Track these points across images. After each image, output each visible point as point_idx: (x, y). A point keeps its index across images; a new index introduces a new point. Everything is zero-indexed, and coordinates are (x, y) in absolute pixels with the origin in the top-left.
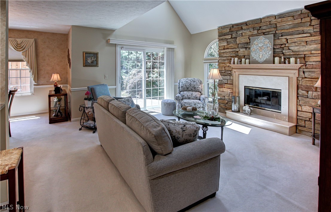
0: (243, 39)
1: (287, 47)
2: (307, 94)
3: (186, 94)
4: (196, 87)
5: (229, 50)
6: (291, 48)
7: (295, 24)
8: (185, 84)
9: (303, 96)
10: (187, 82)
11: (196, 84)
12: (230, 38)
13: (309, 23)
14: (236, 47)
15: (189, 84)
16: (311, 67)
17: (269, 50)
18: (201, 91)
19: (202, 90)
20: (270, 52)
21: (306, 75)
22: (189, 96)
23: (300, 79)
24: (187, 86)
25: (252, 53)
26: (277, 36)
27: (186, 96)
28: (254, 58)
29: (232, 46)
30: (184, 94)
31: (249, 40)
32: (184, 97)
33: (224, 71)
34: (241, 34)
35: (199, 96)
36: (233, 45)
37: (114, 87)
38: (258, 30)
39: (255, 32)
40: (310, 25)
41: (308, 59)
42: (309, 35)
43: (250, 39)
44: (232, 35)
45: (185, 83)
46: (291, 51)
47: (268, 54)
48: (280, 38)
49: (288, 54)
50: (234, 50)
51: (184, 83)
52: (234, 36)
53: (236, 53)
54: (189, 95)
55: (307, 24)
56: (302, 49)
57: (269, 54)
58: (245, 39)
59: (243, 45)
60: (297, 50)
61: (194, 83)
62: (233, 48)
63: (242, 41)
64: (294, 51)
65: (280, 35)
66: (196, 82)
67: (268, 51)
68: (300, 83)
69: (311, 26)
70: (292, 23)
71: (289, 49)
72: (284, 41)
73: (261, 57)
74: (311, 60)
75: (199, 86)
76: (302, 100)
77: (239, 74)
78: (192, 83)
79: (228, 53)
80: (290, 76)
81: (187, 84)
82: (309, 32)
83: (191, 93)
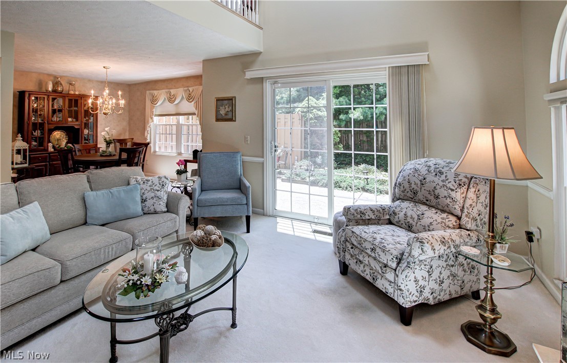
4: (442, 195)
8: (407, 178)
10: (414, 171)
11: (441, 184)
15: (421, 178)
18: (459, 213)
19: (466, 210)
22: (409, 219)
24: (413, 186)
27: (401, 215)
32: (397, 217)
37: (260, 160)
54: (412, 217)
61: (436, 179)
75: (453, 194)
81: (413, 180)
83: (419, 213)
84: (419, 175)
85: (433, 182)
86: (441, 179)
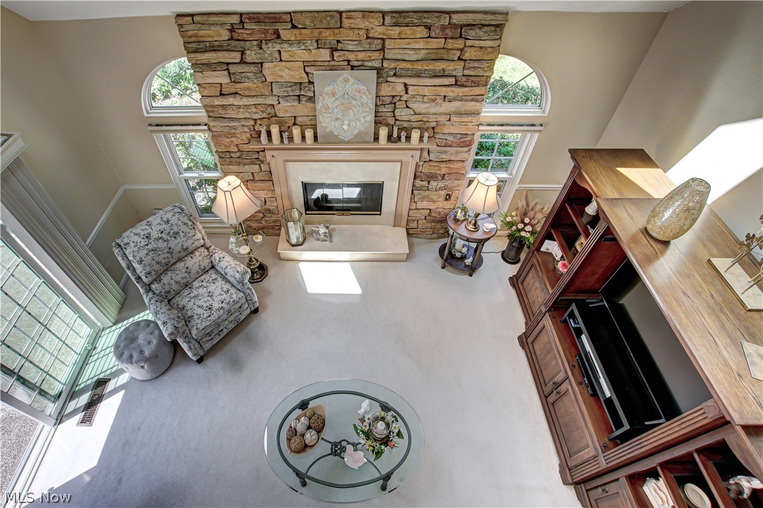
0: (287, 71)
1: (404, 102)
2: (427, 185)
3: (172, 282)
5: (245, 101)
6: (411, 105)
7: (430, 51)
8: (154, 263)
9: (420, 189)
10: (154, 250)
12: (238, 61)
13: (458, 53)
14: (267, 93)
15: (166, 251)
16: (444, 144)
17: (366, 112)
20: (368, 116)
21: (432, 157)
22: (182, 282)
23: (421, 163)
25: (321, 117)
26: (385, 75)
28: (328, 130)
29: (249, 89)
30: (167, 288)
31: (305, 75)
33: (238, 154)
34: (277, 55)
35: (208, 261)
36: (251, 85)
38: (334, 50)
39: (325, 55)
40: (459, 59)
41: (441, 129)
42: (452, 81)
43: (307, 73)
44: (243, 53)
45: (149, 258)
46: (412, 113)
47: (362, 120)
48: (389, 79)
49: (406, 118)
50: (260, 100)
51: (147, 260)
52: (251, 56)
53: (269, 110)
54: (183, 278)
55: (454, 54)
56: (433, 110)
57: (365, 121)
58: (291, 73)
59: (289, 89)
60: (424, 111)
61: (179, 240)
62: (254, 93)
63: (282, 76)
64: (417, 111)
65: (392, 73)
66: (181, 234)
67: (363, 114)
68: (420, 170)
69: (462, 60)
70: (424, 47)
71: (407, 107)
72: (400, 89)
73: (345, 127)
74: (446, 131)
75: (196, 237)
76: (419, 194)
77: (285, 161)
78: (173, 243)
79: (241, 110)
80: (404, 159)
82: (454, 73)
83: (184, 271)
84: (162, 250)
85: (178, 243)
86: (182, 236)
